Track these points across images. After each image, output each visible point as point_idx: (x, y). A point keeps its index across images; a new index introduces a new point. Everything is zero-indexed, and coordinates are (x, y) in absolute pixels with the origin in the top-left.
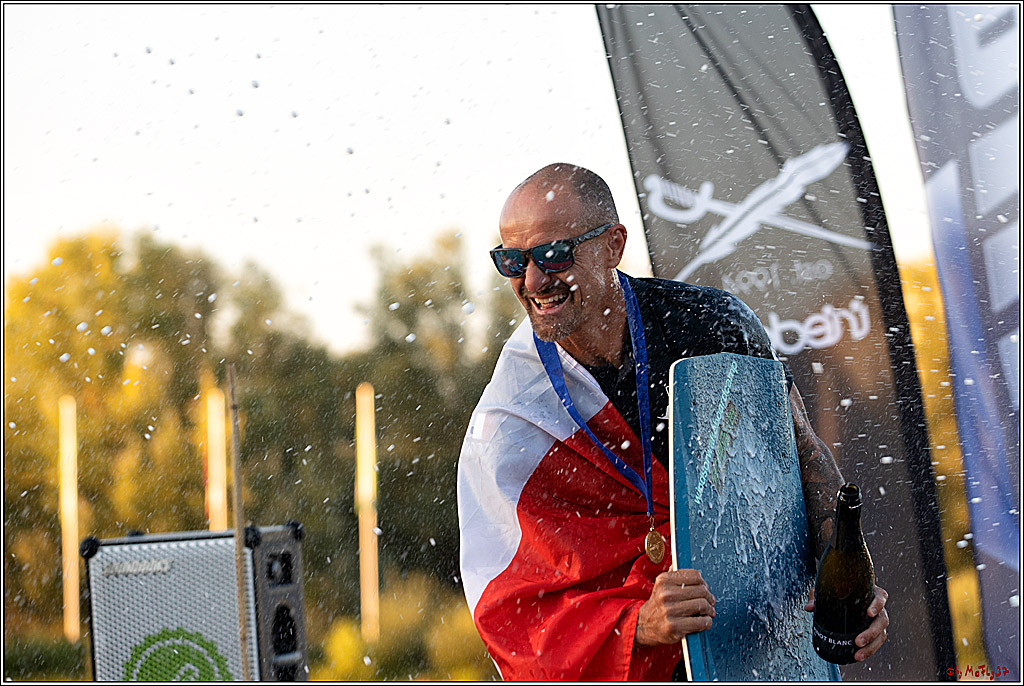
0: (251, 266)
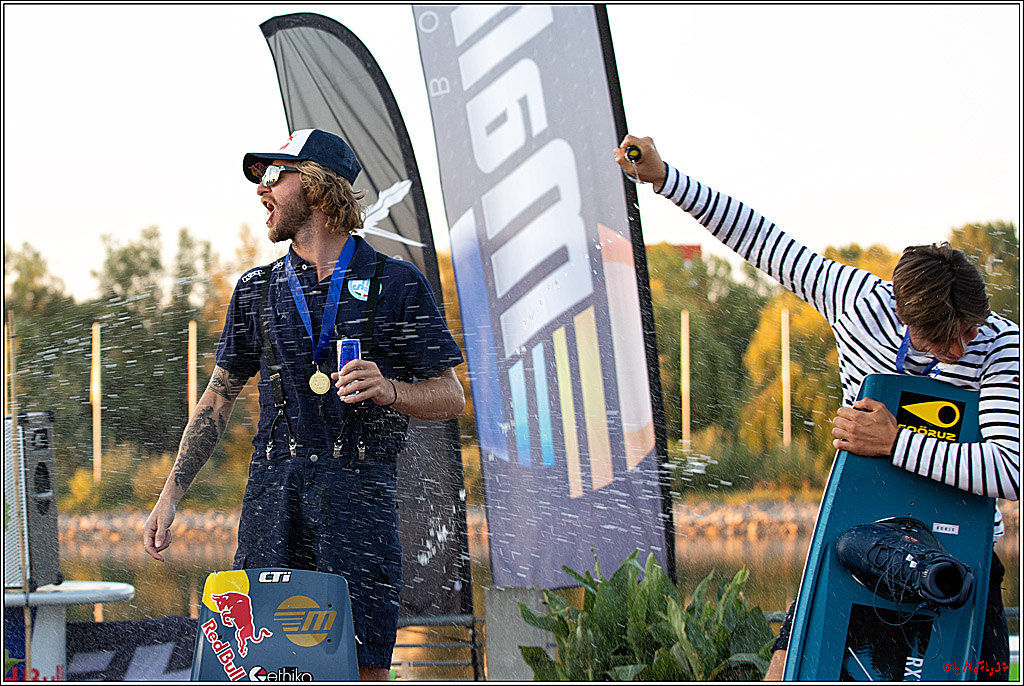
0: (26, 246)
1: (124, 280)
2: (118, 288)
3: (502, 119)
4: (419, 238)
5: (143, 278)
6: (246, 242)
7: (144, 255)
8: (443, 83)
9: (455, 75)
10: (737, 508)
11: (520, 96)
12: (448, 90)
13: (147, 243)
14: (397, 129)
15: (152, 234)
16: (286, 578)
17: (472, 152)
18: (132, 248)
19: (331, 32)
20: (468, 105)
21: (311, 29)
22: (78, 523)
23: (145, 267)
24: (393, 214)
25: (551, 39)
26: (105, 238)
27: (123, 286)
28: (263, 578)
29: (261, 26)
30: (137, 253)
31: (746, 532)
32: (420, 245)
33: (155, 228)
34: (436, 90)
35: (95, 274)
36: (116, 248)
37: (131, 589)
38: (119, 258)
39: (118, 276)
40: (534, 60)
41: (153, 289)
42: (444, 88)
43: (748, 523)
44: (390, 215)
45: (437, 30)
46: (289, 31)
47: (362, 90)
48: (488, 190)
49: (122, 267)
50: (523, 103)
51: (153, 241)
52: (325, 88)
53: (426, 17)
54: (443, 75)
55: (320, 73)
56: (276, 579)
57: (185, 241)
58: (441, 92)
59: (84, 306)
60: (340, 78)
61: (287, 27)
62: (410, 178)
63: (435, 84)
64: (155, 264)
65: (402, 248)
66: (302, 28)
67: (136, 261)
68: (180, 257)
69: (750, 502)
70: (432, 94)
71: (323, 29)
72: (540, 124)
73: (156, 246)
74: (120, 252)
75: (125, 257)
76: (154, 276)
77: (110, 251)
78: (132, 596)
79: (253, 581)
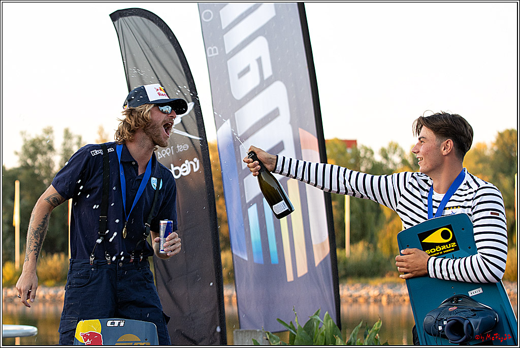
1: (33, 157)
2: (29, 161)
3: (247, 70)
4: (198, 135)
5: (44, 156)
6: (101, 136)
7: (44, 143)
8: (215, 49)
9: (222, 45)
10: (376, 287)
11: (257, 57)
12: (217, 54)
13: (46, 137)
14: (186, 74)
15: (49, 131)
16: (122, 324)
17: (230, 87)
18: (38, 139)
19: (150, 19)
20: (228, 62)
21: (138, 17)
22: (6, 292)
23: (45, 149)
24: (183, 121)
25: (274, 25)
26: (22, 133)
27: (32, 160)
28: (109, 324)
29: (110, 15)
30: (40, 141)
31: (381, 301)
32: (199, 138)
33: (51, 128)
34: (211, 53)
35: (16, 153)
36: (29, 139)
37: (35, 329)
38: (30, 144)
39: (30, 154)
40: (265, 37)
41: (49, 162)
42: (215, 52)
43: (382, 295)
44: (182, 122)
45: (212, 20)
46: (126, 18)
47: (167, 52)
48: (238, 109)
49: (32, 149)
50: (259, 61)
51: (50, 134)
52: (146, 50)
53: (206, 13)
54: (214, 46)
55: (143, 41)
56: (116, 325)
57: (68, 135)
58: (213, 55)
59: (10, 171)
60: (155, 45)
61: (125, 16)
62: (193, 101)
63: (210, 50)
64: (51, 148)
65: (189, 140)
66: (133, 17)
67: (40, 146)
68: (64, 144)
69: (383, 284)
70: (209, 56)
71: (145, 17)
72: (268, 73)
73: (51, 138)
74: (31, 141)
75: (33, 144)
76: (50, 155)
77: (25, 140)
78: (36, 333)
79: (104, 326)
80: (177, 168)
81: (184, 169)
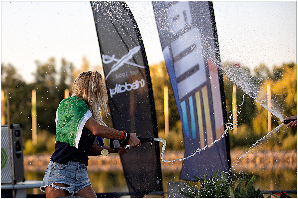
3: (178, 17)
4: (143, 65)
5: (50, 75)
11: (183, 10)
15: (53, 60)
24: (134, 57)
26: (36, 62)
27: (42, 78)
32: (144, 67)
35: (33, 74)
36: (40, 65)
39: (41, 75)
41: (53, 79)
49: (42, 72)
57: (64, 62)
62: (140, 45)
64: (54, 71)
68: (62, 68)
75: (44, 68)
80: (129, 85)
81: (135, 86)
